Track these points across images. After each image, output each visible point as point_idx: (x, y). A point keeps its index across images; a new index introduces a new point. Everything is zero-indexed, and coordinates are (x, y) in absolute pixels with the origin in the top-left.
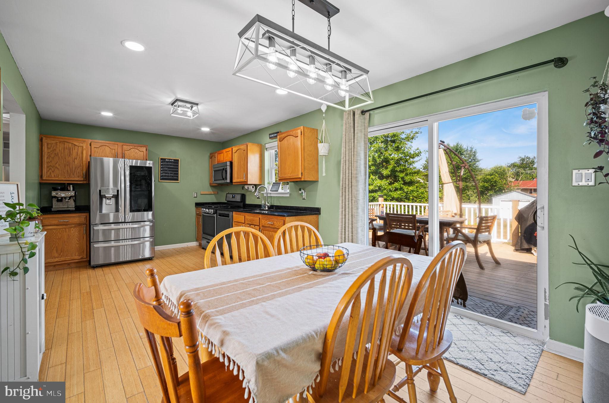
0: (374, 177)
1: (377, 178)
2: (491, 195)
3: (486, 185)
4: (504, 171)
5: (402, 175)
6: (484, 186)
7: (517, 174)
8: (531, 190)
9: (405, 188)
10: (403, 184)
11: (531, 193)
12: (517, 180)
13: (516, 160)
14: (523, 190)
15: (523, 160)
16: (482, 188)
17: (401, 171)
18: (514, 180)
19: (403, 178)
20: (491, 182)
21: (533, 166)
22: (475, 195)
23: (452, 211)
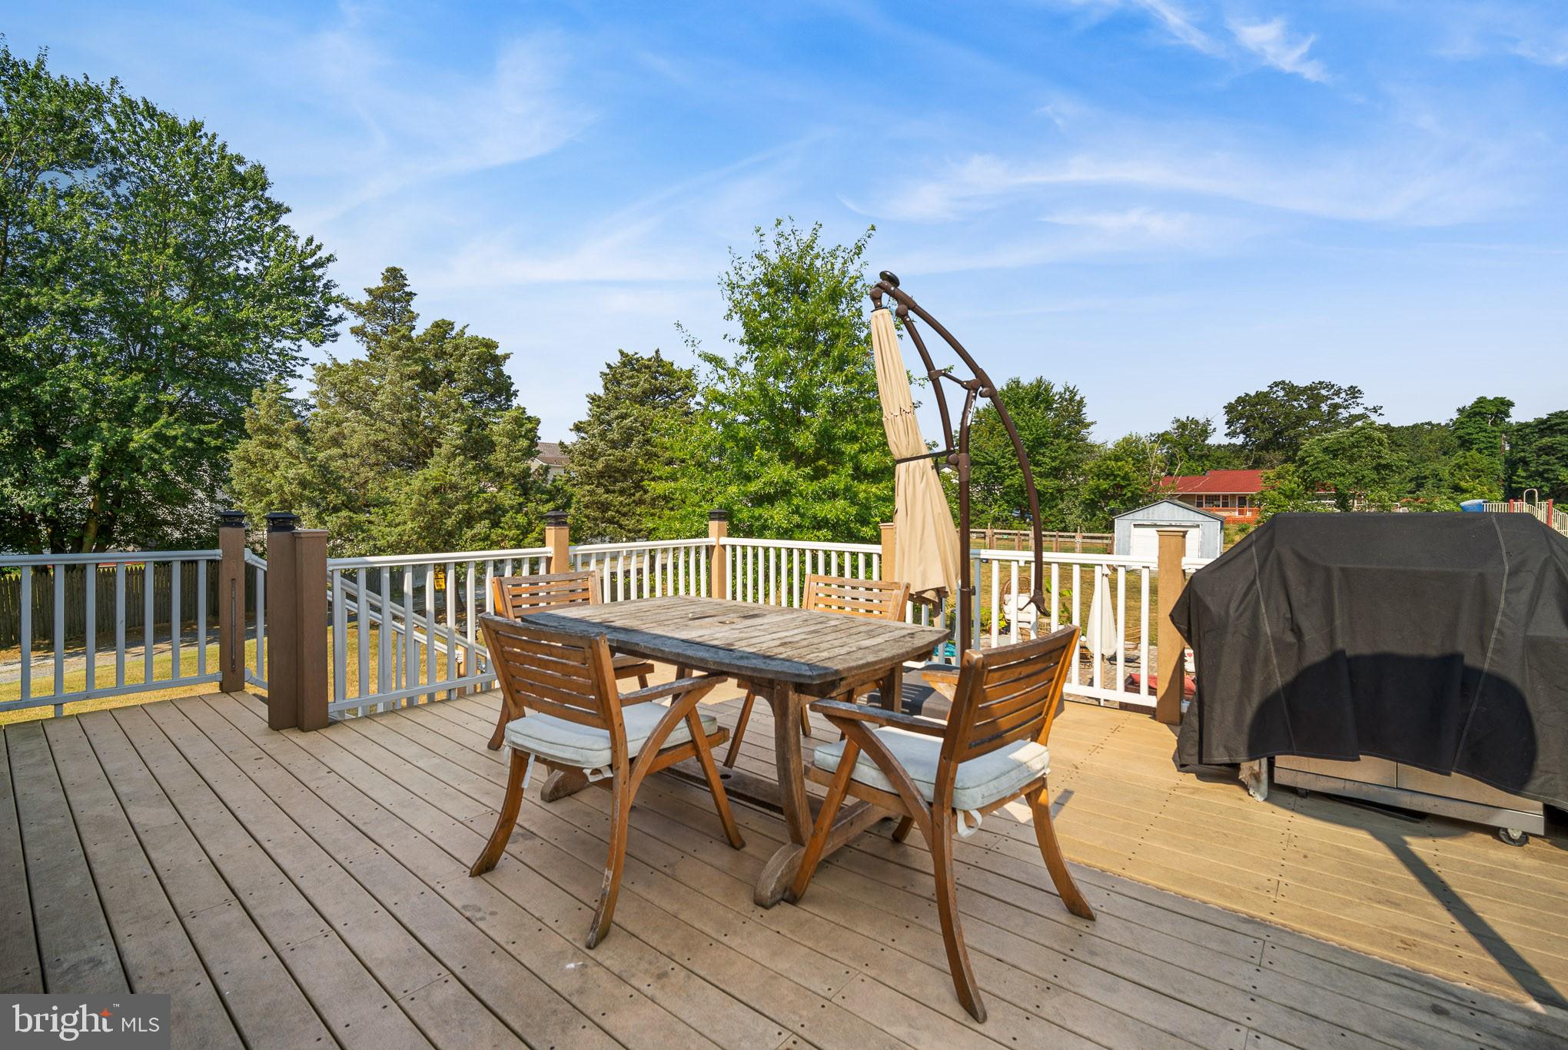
0: (765, 454)
1: (776, 459)
2: (1113, 512)
3: (1105, 485)
4: (1144, 451)
5: (851, 449)
6: (1097, 487)
7: (1171, 460)
8: (1200, 497)
9: (863, 489)
10: (854, 478)
11: (1200, 505)
12: (1170, 474)
13: (1166, 426)
14: (1182, 498)
15: (1182, 426)
16: (1094, 494)
17: (852, 438)
18: (1163, 474)
19: (854, 458)
20: (1116, 476)
21: (1203, 441)
22: (1077, 512)
23: (908, 587)
